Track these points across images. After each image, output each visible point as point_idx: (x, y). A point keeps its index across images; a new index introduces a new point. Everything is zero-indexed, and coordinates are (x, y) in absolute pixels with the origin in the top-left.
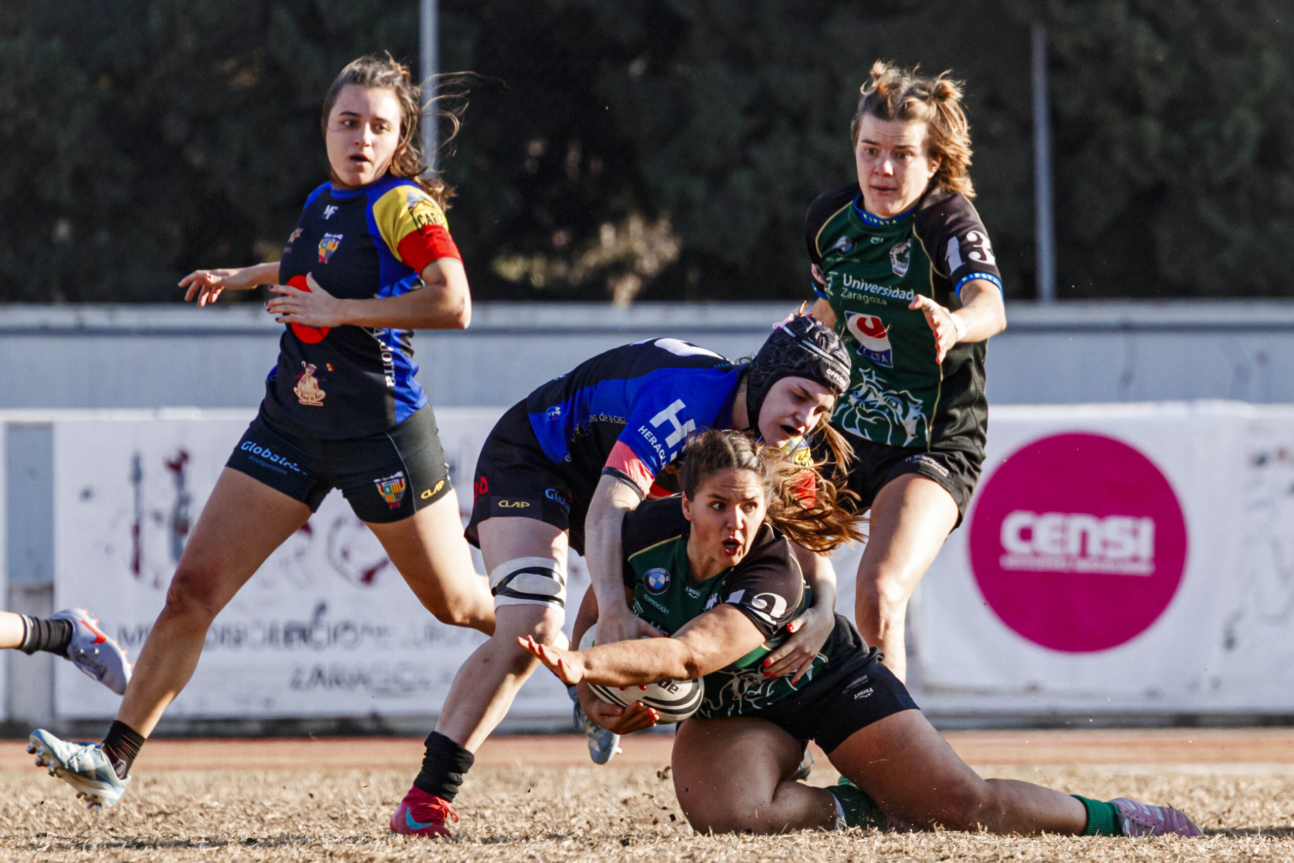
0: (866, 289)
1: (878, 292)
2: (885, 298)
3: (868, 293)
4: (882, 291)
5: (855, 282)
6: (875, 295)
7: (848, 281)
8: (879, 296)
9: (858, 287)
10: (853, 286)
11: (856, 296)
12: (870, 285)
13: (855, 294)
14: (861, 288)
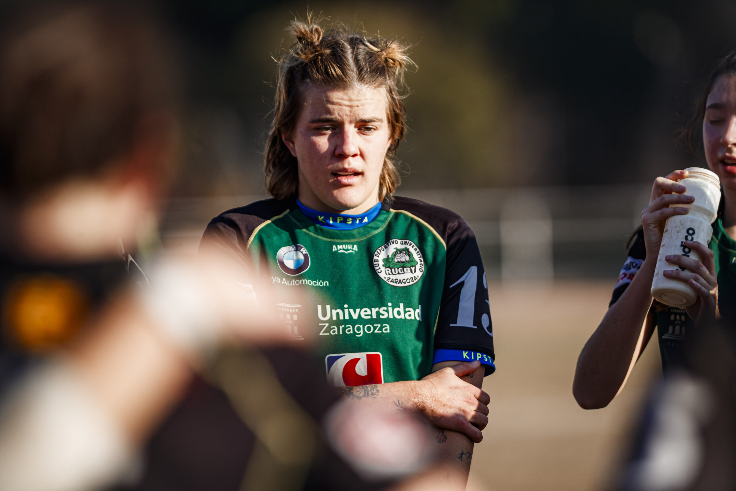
0: (355, 317)
1: (374, 316)
2: (387, 321)
3: (360, 320)
4: (378, 313)
5: (334, 312)
6: (372, 321)
7: (324, 315)
8: (378, 320)
9: (341, 318)
10: (334, 318)
11: (344, 329)
12: (358, 310)
13: (341, 327)
14: (347, 317)
